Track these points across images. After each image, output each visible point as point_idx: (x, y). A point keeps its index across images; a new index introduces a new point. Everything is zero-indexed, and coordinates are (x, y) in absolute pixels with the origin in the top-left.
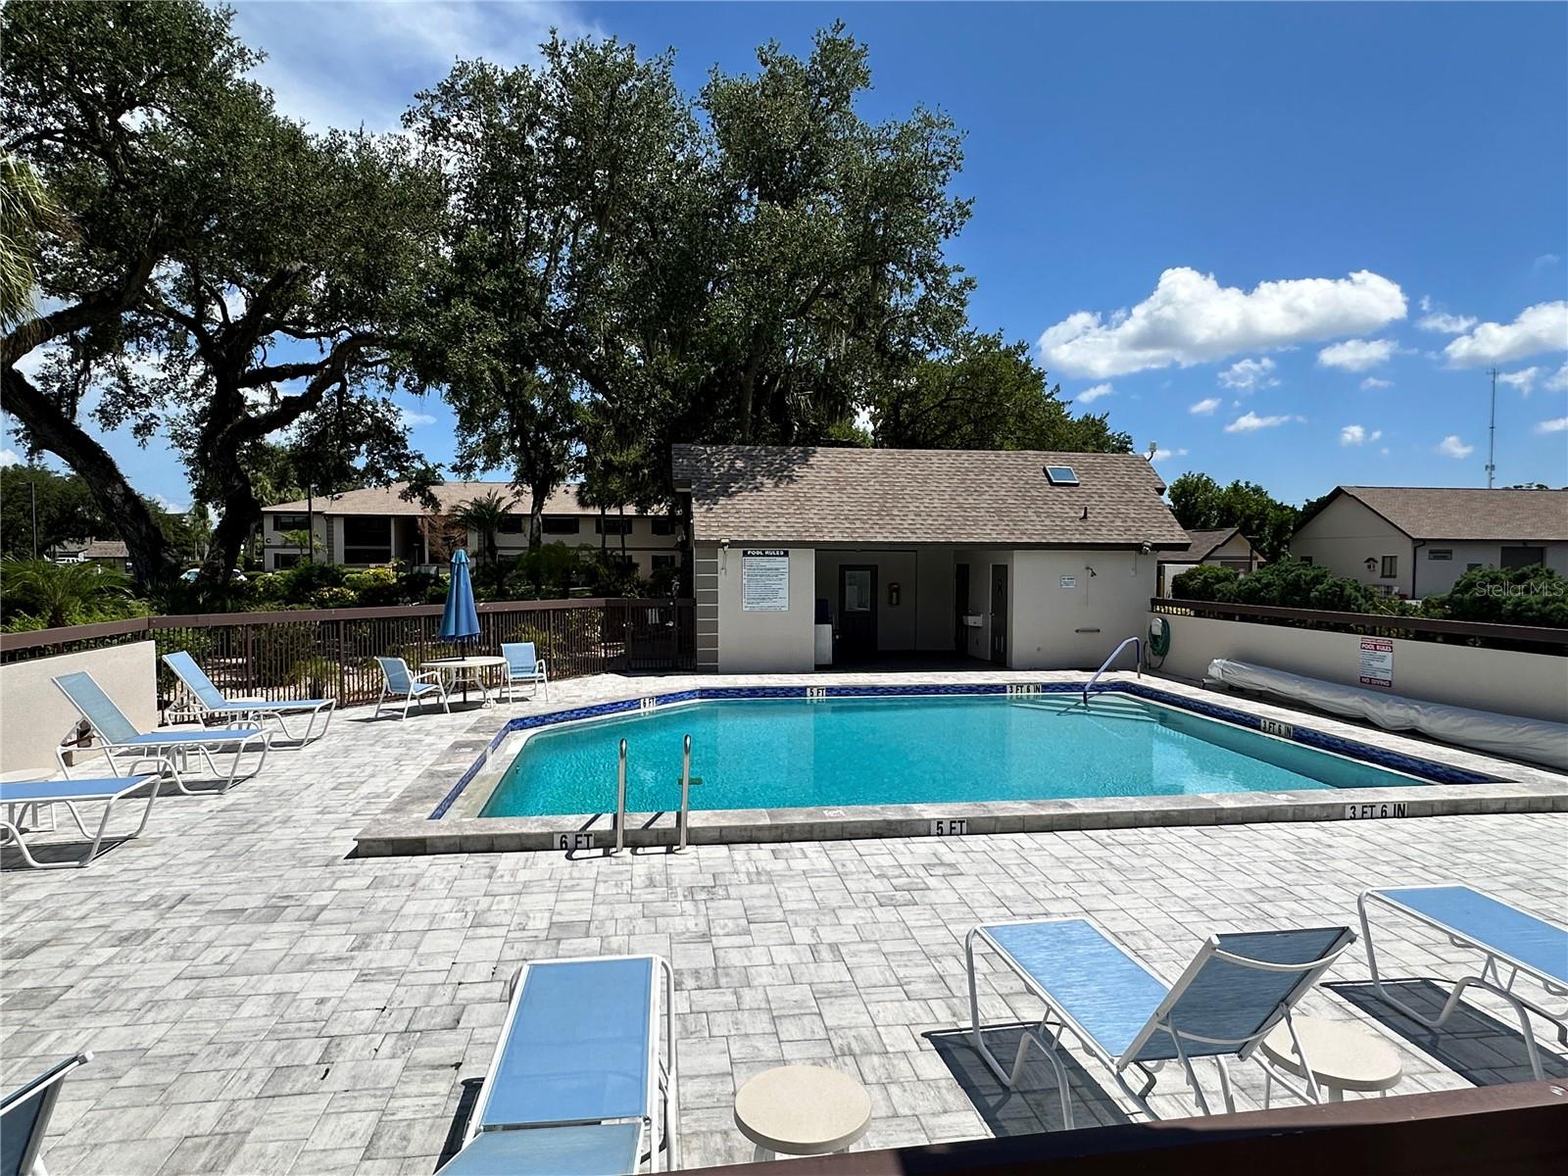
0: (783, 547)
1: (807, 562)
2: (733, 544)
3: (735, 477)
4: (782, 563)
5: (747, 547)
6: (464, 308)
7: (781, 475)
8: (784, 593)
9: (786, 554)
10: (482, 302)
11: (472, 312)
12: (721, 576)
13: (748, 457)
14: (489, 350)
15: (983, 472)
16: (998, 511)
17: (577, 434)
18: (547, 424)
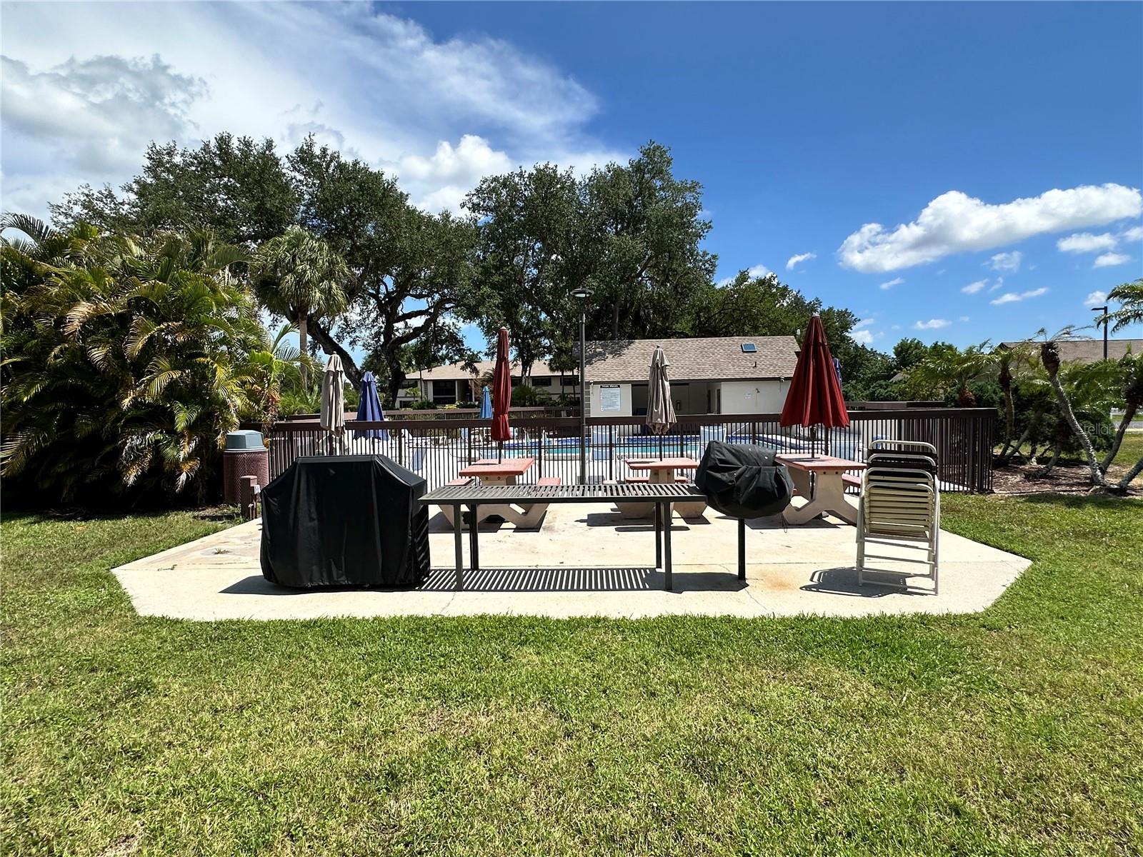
0: (618, 384)
1: (628, 389)
2: (595, 383)
3: (596, 355)
4: (617, 391)
5: (603, 384)
6: (486, 289)
7: (616, 353)
8: (618, 403)
9: (619, 386)
10: (493, 286)
11: (489, 290)
12: (591, 396)
13: (603, 346)
14: (495, 306)
15: (711, 348)
16: (715, 365)
17: (544, 334)
18: (528, 331)
